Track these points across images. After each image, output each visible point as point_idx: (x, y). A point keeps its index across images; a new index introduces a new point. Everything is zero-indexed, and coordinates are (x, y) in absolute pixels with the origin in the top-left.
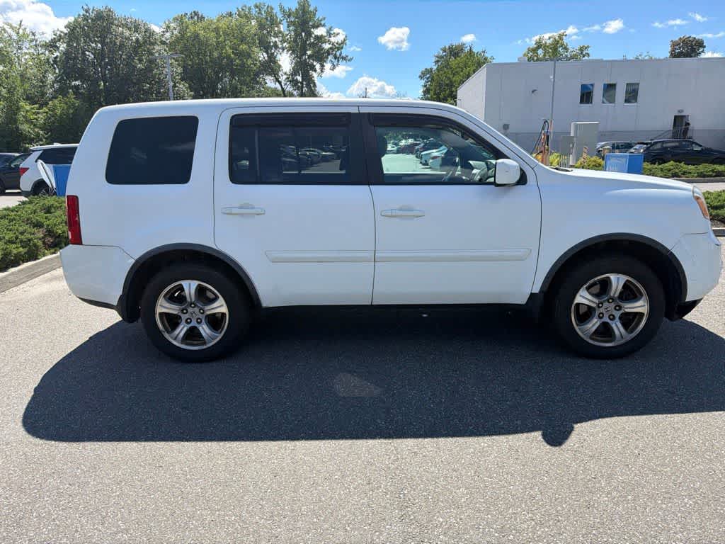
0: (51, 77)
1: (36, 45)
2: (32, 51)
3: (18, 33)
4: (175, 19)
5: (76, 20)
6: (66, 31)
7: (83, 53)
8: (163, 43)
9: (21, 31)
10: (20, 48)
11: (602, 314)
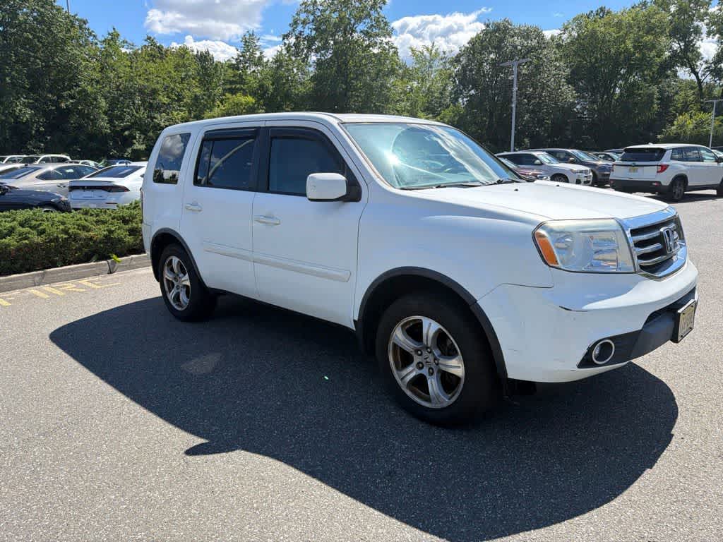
0: (450, 88)
1: (445, 63)
2: (441, 67)
4: (576, 19)
5: (478, 35)
6: (468, 45)
7: (481, 64)
8: (559, 46)
9: (433, 51)
10: (431, 67)
11: (422, 363)
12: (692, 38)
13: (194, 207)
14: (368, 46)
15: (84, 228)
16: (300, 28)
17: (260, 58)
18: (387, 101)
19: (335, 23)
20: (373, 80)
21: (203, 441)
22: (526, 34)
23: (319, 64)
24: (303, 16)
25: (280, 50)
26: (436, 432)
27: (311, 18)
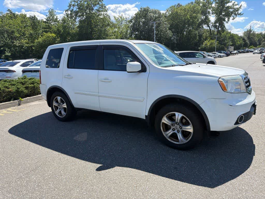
0: (129, 31)
1: (126, 22)
2: (125, 24)
3: (121, 19)
4: (170, 7)
5: (138, 12)
6: (134, 16)
7: (139, 23)
8: (165, 17)
9: (122, 18)
10: (122, 23)
11: (174, 129)
12: (207, 15)
13: (69, 77)
14: (99, 15)
15: (6, 87)
16: (72, 8)
17: (56, 19)
18: (107, 35)
19: (86, 6)
20: (101, 28)
21: (101, 165)
22: (155, 12)
23: (80, 21)
24: (73, 3)
25: (64, 16)
26: (182, 152)
27: (76, 4)
